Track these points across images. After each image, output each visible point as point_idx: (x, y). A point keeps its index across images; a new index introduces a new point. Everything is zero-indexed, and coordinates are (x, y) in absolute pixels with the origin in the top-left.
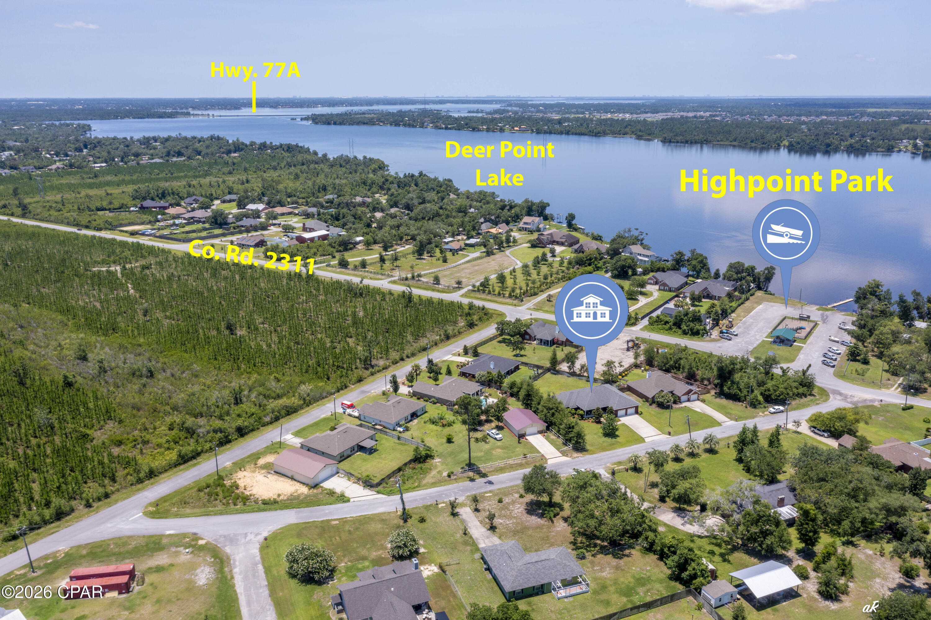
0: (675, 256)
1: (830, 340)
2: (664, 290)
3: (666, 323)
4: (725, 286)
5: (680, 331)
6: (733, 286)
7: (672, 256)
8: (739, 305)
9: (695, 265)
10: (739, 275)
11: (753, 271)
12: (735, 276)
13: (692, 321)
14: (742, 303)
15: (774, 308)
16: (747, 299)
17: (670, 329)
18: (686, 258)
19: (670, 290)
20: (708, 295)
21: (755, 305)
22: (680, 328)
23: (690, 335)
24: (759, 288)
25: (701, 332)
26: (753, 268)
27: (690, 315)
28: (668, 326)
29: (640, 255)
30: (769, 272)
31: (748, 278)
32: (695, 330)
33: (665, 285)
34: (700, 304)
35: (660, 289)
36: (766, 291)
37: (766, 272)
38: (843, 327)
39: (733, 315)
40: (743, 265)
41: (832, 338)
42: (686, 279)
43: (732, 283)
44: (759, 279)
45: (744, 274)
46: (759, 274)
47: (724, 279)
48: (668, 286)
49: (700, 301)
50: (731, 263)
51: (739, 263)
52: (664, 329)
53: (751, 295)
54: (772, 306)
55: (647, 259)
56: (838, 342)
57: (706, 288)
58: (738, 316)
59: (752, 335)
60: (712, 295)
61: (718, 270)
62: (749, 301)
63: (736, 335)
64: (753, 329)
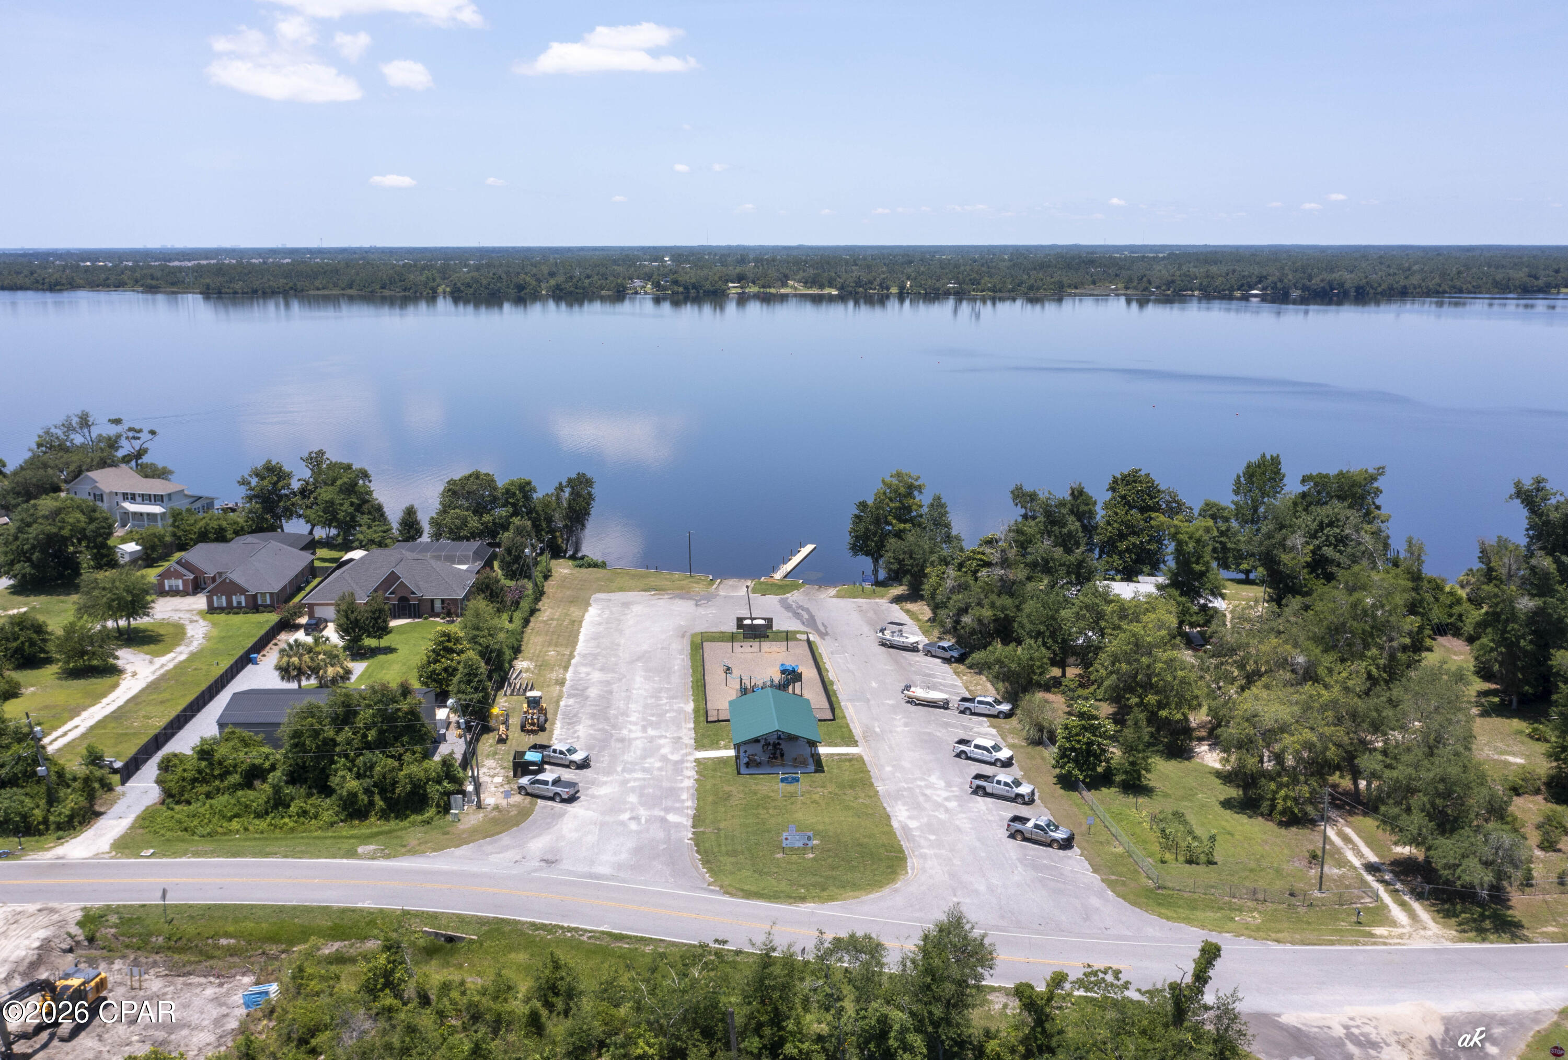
0: (254, 481)
1: (912, 701)
2: (230, 609)
3: (254, 775)
4: (451, 559)
5: (328, 808)
6: (477, 555)
7: (244, 482)
8: (526, 622)
9: (331, 503)
10: (487, 518)
11: (527, 498)
12: (474, 523)
13: (381, 744)
14: (533, 611)
15: (636, 609)
16: (539, 594)
17: (278, 803)
18: (296, 485)
19: (254, 606)
20: (404, 599)
21: (575, 612)
22: (326, 791)
23: (384, 815)
24: (557, 553)
25: (433, 790)
26: (525, 488)
27: (365, 715)
28: (261, 793)
29: (133, 498)
30: (576, 495)
31: (516, 520)
32: (400, 790)
33: (230, 588)
34: (384, 642)
35: (212, 609)
36: (573, 557)
37: (567, 493)
38: (897, 639)
39: (521, 664)
40: (489, 482)
41: (919, 692)
42: (307, 557)
43: (475, 544)
44: (549, 520)
45: (501, 512)
46: (547, 505)
47: (437, 536)
48: (243, 591)
49: (383, 631)
50: (451, 482)
51: (477, 475)
52: (245, 810)
53: (546, 577)
54: (626, 605)
55: (157, 509)
56: (945, 705)
57: (393, 578)
58: (543, 666)
59: (639, 744)
60: (421, 600)
61: (410, 512)
62: (544, 599)
63: (584, 765)
64: (625, 714)
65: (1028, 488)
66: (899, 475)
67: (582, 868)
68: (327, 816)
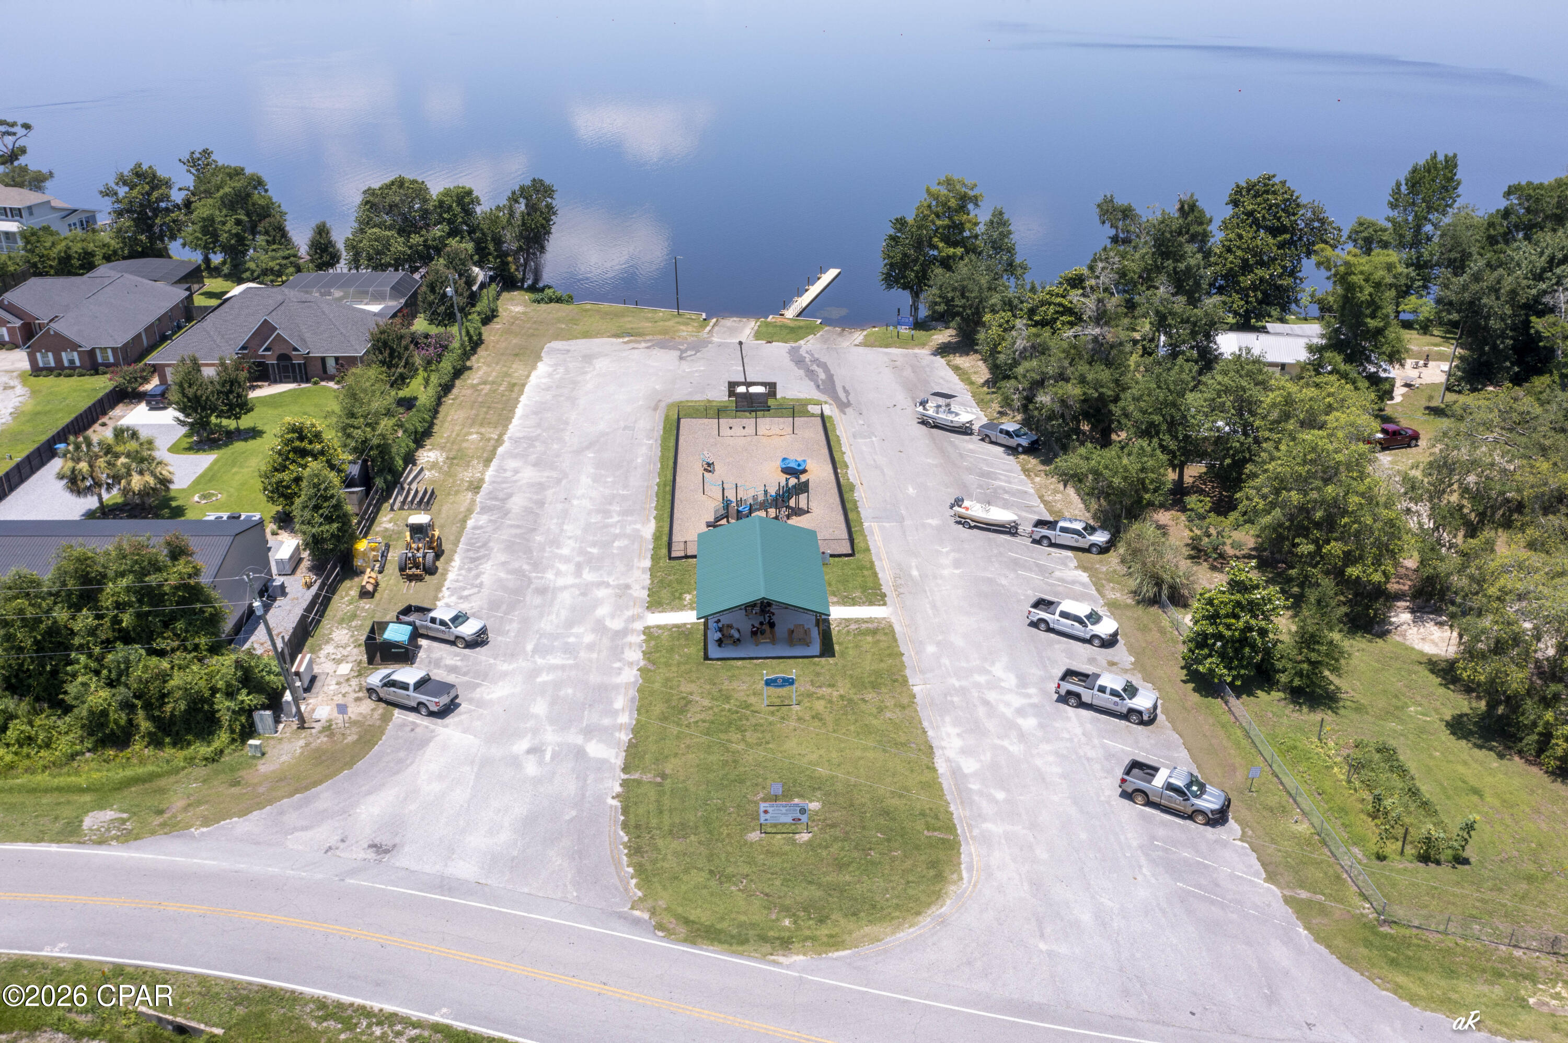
0: (122, 191)
1: (964, 522)
2: (59, 370)
4: (362, 294)
6: (397, 290)
7: (108, 193)
8: (447, 388)
9: (211, 220)
10: (415, 239)
11: (468, 212)
12: (399, 245)
13: (142, 634)
14: (458, 373)
15: (601, 364)
16: (475, 344)
18: (178, 197)
19: (93, 366)
20: (284, 358)
21: (518, 369)
22: (60, 706)
24: (509, 283)
26: (465, 199)
27: (114, 590)
30: (532, 208)
31: (453, 242)
32: (175, 706)
33: (60, 343)
35: (37, 371)
36: (533, 289)
37: (521, 207)
38: (943, 416)
39: (427, 456)
40: (420, 191)
41: (975, 510)
42: (180, 293)
43: (393, 276)
44: (498, 241)
45: (438, 231)
46: (493, 219)
47: (355, 263)
48: (74, 346)
49: (241, 407)
50: (369, 192)
51: (400, 183)
53: (488, 319)
54: (588, 358)
56: (1010, 530)
57: (266, 329)
58: (457, 458)
59: (566, 598)
60: (307, 358)
61: (322, 231)
62: (481, 352)
63: (478, 641)
64: (555, 542)
65: (1121, 201)
66: (949, 183)
67: (431, 867)
68: (63, 745)
